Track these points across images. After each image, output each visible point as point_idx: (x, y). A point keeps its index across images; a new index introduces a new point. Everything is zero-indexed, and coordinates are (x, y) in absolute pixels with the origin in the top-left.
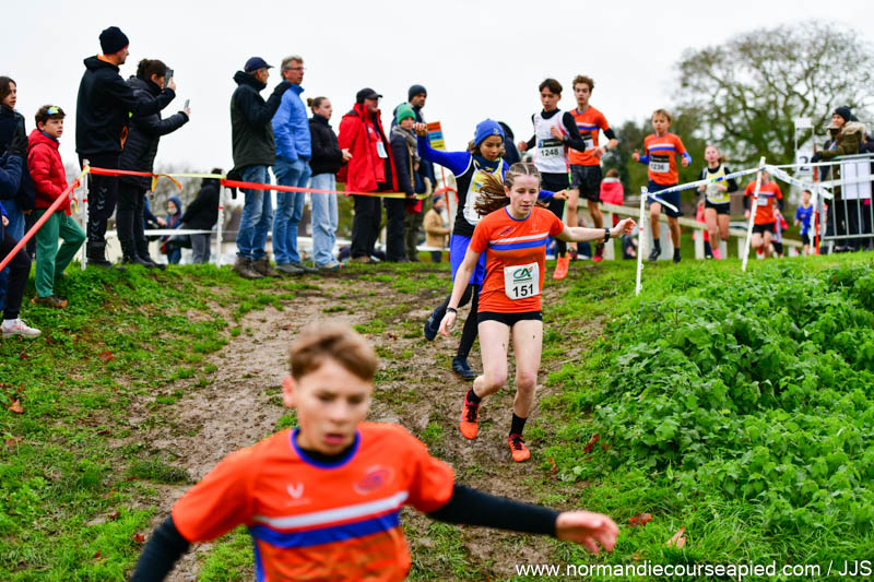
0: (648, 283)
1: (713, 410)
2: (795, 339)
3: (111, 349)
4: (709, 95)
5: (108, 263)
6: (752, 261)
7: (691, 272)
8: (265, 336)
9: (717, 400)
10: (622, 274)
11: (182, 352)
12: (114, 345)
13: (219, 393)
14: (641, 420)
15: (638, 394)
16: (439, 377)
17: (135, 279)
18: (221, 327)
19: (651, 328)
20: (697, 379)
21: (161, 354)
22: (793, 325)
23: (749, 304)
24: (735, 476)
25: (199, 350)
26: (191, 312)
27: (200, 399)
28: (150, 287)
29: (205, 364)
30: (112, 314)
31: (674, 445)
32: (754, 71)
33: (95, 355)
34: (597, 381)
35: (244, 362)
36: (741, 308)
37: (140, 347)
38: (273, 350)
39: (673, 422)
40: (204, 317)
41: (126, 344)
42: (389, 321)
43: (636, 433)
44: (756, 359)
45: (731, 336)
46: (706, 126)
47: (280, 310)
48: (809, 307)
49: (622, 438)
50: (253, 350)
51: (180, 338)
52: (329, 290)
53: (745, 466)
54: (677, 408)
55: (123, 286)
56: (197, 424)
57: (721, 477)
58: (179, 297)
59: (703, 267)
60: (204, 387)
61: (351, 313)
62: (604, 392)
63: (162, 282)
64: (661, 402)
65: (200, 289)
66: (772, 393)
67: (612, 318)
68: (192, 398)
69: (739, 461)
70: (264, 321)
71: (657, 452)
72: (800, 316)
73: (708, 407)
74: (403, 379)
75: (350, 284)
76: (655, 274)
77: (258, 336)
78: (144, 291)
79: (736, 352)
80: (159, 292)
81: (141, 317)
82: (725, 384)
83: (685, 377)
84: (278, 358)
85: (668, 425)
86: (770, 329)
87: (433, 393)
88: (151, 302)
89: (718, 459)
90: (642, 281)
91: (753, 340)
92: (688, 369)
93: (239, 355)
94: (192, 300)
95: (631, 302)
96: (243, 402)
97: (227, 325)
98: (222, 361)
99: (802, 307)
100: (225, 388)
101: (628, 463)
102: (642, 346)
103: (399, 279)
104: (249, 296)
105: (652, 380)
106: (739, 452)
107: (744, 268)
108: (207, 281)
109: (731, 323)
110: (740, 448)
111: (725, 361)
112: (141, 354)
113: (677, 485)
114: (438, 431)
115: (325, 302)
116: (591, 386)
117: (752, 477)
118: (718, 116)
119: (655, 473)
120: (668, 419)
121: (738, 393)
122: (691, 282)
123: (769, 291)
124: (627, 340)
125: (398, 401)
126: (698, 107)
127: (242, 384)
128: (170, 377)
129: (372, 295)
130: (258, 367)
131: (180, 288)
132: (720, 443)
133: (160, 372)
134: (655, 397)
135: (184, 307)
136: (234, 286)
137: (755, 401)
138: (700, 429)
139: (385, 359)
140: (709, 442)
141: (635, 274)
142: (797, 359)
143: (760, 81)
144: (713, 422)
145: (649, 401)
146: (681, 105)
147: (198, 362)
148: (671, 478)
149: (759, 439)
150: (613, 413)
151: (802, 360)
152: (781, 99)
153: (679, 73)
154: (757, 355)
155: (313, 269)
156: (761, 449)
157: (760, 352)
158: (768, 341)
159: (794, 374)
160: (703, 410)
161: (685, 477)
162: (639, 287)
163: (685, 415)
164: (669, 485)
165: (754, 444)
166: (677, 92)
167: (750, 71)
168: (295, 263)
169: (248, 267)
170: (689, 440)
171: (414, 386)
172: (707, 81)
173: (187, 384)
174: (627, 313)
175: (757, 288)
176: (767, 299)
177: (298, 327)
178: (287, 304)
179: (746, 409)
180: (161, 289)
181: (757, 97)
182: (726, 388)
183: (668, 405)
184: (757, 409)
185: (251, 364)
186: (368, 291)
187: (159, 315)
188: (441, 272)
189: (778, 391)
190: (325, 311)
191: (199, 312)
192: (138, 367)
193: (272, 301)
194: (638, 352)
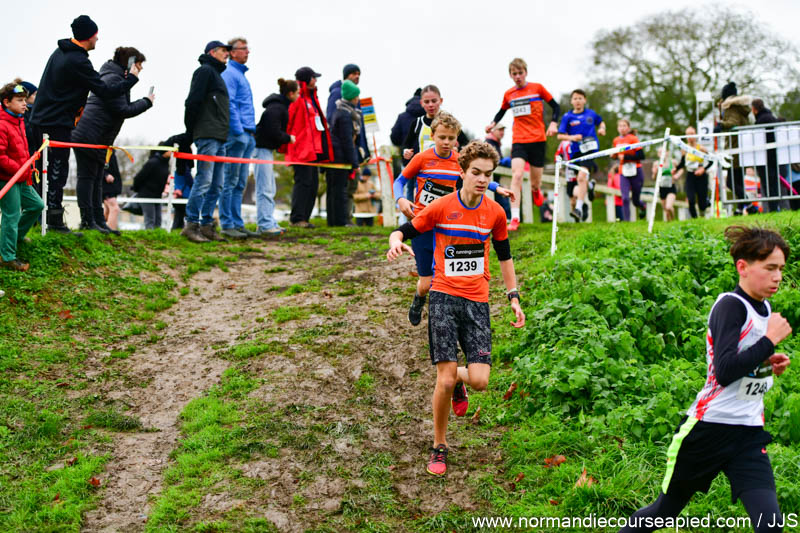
0: (562, 244)
1: (621, 360)
2: (696, 294)
3: (69, 308)
4: (620, 72)
5: (67, 230)
6: (658, 223)
7: (601, 233)
8: (212, 295)
9: (624, 350)
10: (538, 236)
11: (135, 311)
12: (72, 305)
13: (169, 348)
14: (556, 370)
15: (553, 346)
16: (371, 331)
17: (91, 243)
18: (171, 287)
19: (565, 285)
20: (606, 332)
21: (116, 313)
22: (695, 281)
23: (654, 263)
24: (641, 420)
25: (151, 309)
26: (143, 274)
27: (151, 353)
28: (106, 251)
29: (156, 322)
30: (70, 276)
31: (586, 392)
32: (661, 49)
33: (54, 314)
34: (515, 333)
35: (191, 319)
36: (647, 267)
37: (96, 306)
38: (218, 308)
39: (584, 371)
40: (155, 278)
41: (83, 303)
42: (325, 280)
43: (551, 382)
44: (661, 313)
45: (637, 292)
46: (617, 100)
47: (226, 271)
48: (709, 265)
49: (538, 387)
50: (200, 308)
51: (132, 297)
52: (270, 252)
53: (652, 412)
54: (588, 358)
55: (80, 250)
56: (149, 377)
57: (629, 421)
58: (132, 260)
59: (612, 229)
60: (155, 342)
61: (291, 273)
62: (521, 344)
63: (116, 246)
64: (573, 353)
65: (151, 252)
66: (676, 344)
67: (530, 275)
68: (144, 353)
69: (644, 406)
70: (210, 281)
71: (570, 399)
72: (701, 273)
73: (616, 357)
74: (337, 334)
75: (290, 246)
76: (569, 236)
77: (205, 295)
78: (100, 254)
79: (642, 307)
80: (114, 256)
81: (97, 279)
82: (632, 336)
83: (596, 331)
84: (223, 315)
85: (580, 374)
86: (673, 285)
87: (365, 346)
88: (106, 265)
89: (626, 405)
90: (557, 242)
91: (657, 295)
92: (598, 323)
93: (187, 313)
94: (145, 262)
95: (547, 261)
96: (191, 355)
97: (176, 285)
98: (171, 318)
99: (702, 265)
100: (175, 343)
101: (544, 409)
102: (556, 302)
103: (334, 242)
104: (197, 259)
105: (566, 334)
106: (645, 398)
107: (650, 230)
108: (158, 246)
109: (638, 280)
110: (646, 394)
111: (632, 315)
112: (98, 313)
113: (588, 429)
114: (370, 381)
115: (266, 264)
116: (510, 339)
117: (657, 421)
118: (629, 91)
119: (569, 418)
120: (580, 369)
121: (644, 344)
122: (601, 242)
123: (672, 250)
124: (543, 297)
125: (333, 353)
126: (610, 83)
127: (189, 339)
128: (124, 333)
129: (310, 257)
130: (204, 324)
131: (133, 252)
132: (628, 390)
133: (115, 328)
134: (567, 349)
135: (137, 269)
136: (183, 249)
137: (659, 351)
138: (610, 377)
139: (321, 315)
140: (617, 389)
141: (551, 236)
142: (699, 313)
143: (666, 59)
144: (621, 370)
145: (562, 352)
146: (594, 81)
147: (150, 319)
148: (582, 422)
149: (663, 386)
150: (530, 363)
151: (702, 314)
152: (686, 76)
153: (592, 52)
154: (661, 309)
155: (256, 233)
156: (664, 395)
157: (663, 306)
158: (672, 296)
159: (695, 327)
160: (612, 359)
161: (596, 421)
162: (554, 247)
163: (596, 364)
164: (581, 429)
165: (658, 390)
166: (590, 69)
167: (656, 49)
168: (240, 228)
169: (196, 232)
170: (598, 387)
171: (348, 340)
172: (617, 59)
173: (140, 340)
174: (543, 271)
175: (662, 248)
176: (671, 257)
177: (242, 286)
178: (231, 266)
179: (652, 359)
180: (116, 253)
181: (663, 73)
182: (633, 340)
183: (580, 355)
184: (661, 358)
185: (199, 321)
186: (306, 253)
187: (114, 277)
188: (373, 235)
189: (681, 343)
190: (267, 272)
191: (151, 274)
192: (93, 324)
193: (218, 262)
194: (552, 307)
